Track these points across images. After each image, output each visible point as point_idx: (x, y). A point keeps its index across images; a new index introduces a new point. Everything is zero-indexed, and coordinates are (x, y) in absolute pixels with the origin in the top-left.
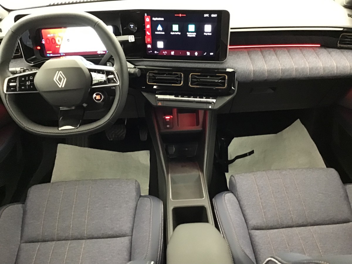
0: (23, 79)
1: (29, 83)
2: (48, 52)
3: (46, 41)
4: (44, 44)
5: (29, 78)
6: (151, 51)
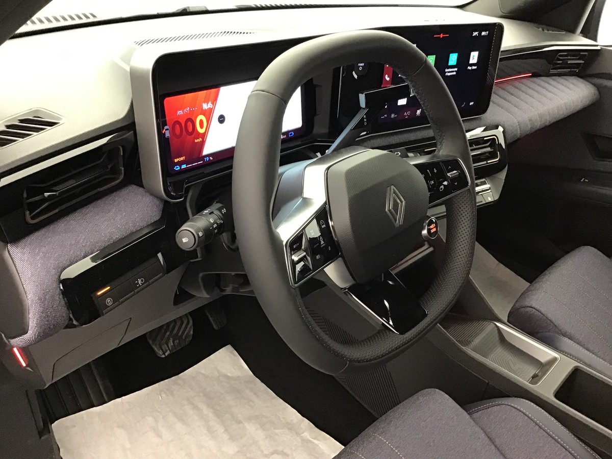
1: (323, 240)
2: (176, 160)
4: (168, 139)
6: (386, 116)
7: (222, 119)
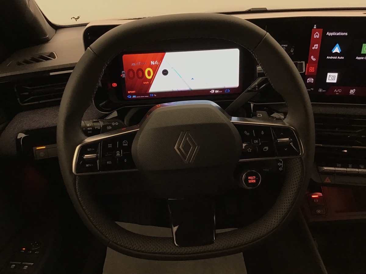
0: (110, 146)
1: (120, 153)
2: (129, 92)
3: (128, 74)
4: (124, 78)
5: (121, 144)
6: (312, 89)
7: (165, 72)
